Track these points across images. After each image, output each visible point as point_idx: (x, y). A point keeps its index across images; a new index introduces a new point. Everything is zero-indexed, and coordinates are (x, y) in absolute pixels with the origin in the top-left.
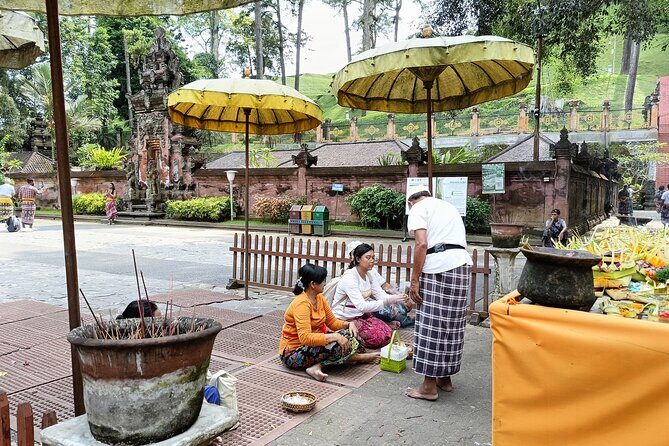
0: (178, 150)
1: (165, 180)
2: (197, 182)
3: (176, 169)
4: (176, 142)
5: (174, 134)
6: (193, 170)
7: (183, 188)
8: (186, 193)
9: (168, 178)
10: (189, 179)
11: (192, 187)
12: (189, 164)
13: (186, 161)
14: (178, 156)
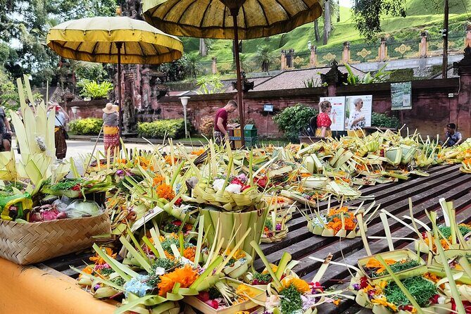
0: (146, 81)
1: (138, 106)
2: (162, 108)
3: (146, 97)
4: (145, 75)
5: (144, 68)
6: (158, 98)
7: (151, 112)
8: (154, 116)
9: (140, 104)
10: (156, 104)
11: (158, 111)
12: (155, 92)
13: (152, 90)
14: (147, 87)
